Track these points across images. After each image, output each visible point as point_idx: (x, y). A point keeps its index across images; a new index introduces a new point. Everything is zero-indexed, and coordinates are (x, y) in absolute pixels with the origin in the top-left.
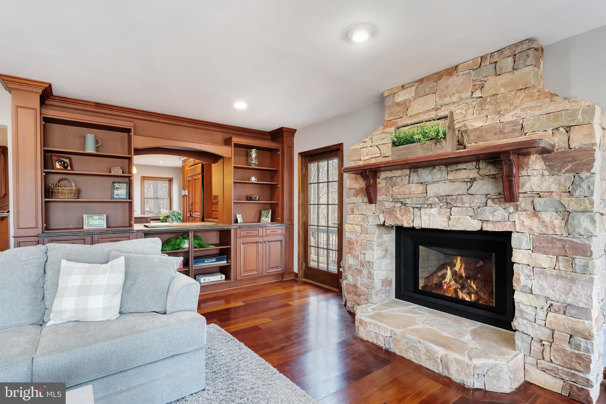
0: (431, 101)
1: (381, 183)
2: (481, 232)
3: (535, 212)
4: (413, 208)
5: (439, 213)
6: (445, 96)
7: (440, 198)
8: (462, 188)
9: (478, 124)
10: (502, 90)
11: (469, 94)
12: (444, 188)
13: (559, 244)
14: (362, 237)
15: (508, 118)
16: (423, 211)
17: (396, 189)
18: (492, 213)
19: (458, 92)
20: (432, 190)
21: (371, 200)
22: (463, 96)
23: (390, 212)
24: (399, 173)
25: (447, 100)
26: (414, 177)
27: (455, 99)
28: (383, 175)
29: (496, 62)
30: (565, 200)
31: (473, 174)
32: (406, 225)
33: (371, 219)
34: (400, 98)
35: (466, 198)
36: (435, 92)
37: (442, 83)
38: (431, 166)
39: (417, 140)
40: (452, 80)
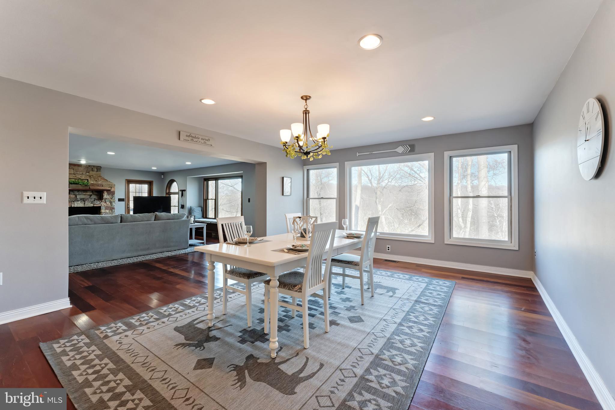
2: (93, 207)
3: (105, 202)
4: (71, 201)
7: (81, 199)
8: (89, 197)
9: (92, 183)
10: (94, 175)
11: (85, 173)
13: (110, 208)
15: (100, 183)
18: (97, 202)
19: (82, 172)
20: (78, 197)
22: (83, 173)
25: (78, 173)
27: (81, 173)
29: (92, 168)
30: (111, 200)
31: (91, 194)
35: (89, 199)
36: (74, 169)
37: (76, 168)
38: (78, 190)
39: (80, 184)
40: (79, 168)
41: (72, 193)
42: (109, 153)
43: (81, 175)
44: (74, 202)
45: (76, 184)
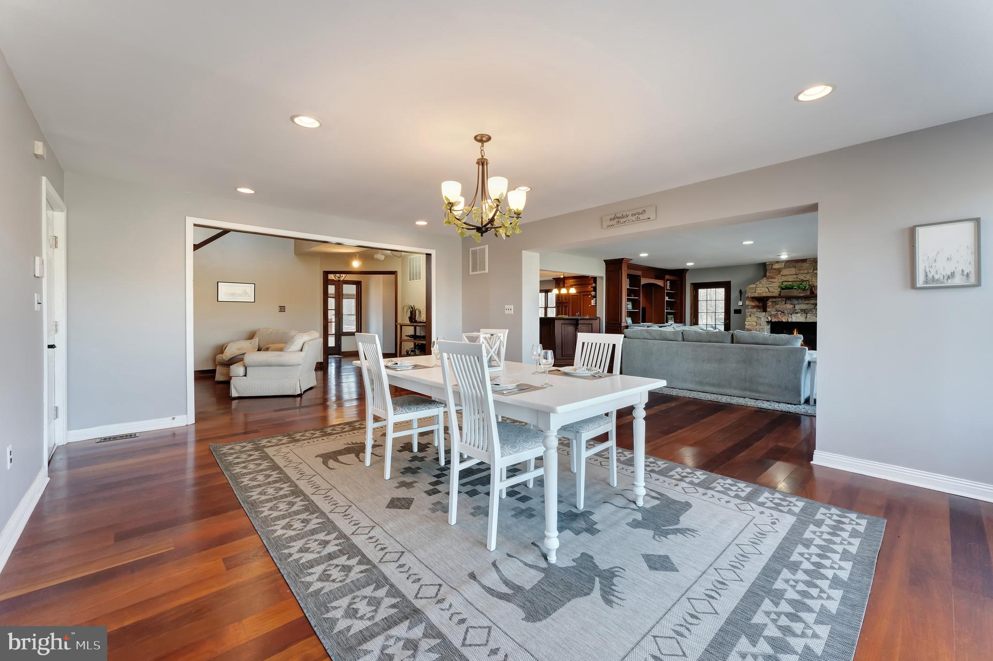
0: (793, 271)
1: (769, 303)
4: (788, 314)
5: (801, 316)
6: (801, 270)
7: (802, 310)
8: (813, 306)
11: (812, 271)
12: (804, 307)
14: (757, 327)
16: (793, 315)
17: (778, 306)
19: (807, 269)
20: (797, 307)
21: (765, 310)
22: (809, 271)
23: (776, 316)
24: (780, 299)
25: (802, 272)
26: (788, 302)
27: (805, 272)
28: (770, 300)
32: (784, 321)
33: (762, 319)
34: (776, 266)
35: (813, 310)
36: (795, 267)
37: (799, 265)
38: (797, 298)
39: (795, 289)
40: (804, 264)
41: (789, 302)
42: (745, 243)
43: (805, 275)
44: (791, 314)
45: (790, 289)
